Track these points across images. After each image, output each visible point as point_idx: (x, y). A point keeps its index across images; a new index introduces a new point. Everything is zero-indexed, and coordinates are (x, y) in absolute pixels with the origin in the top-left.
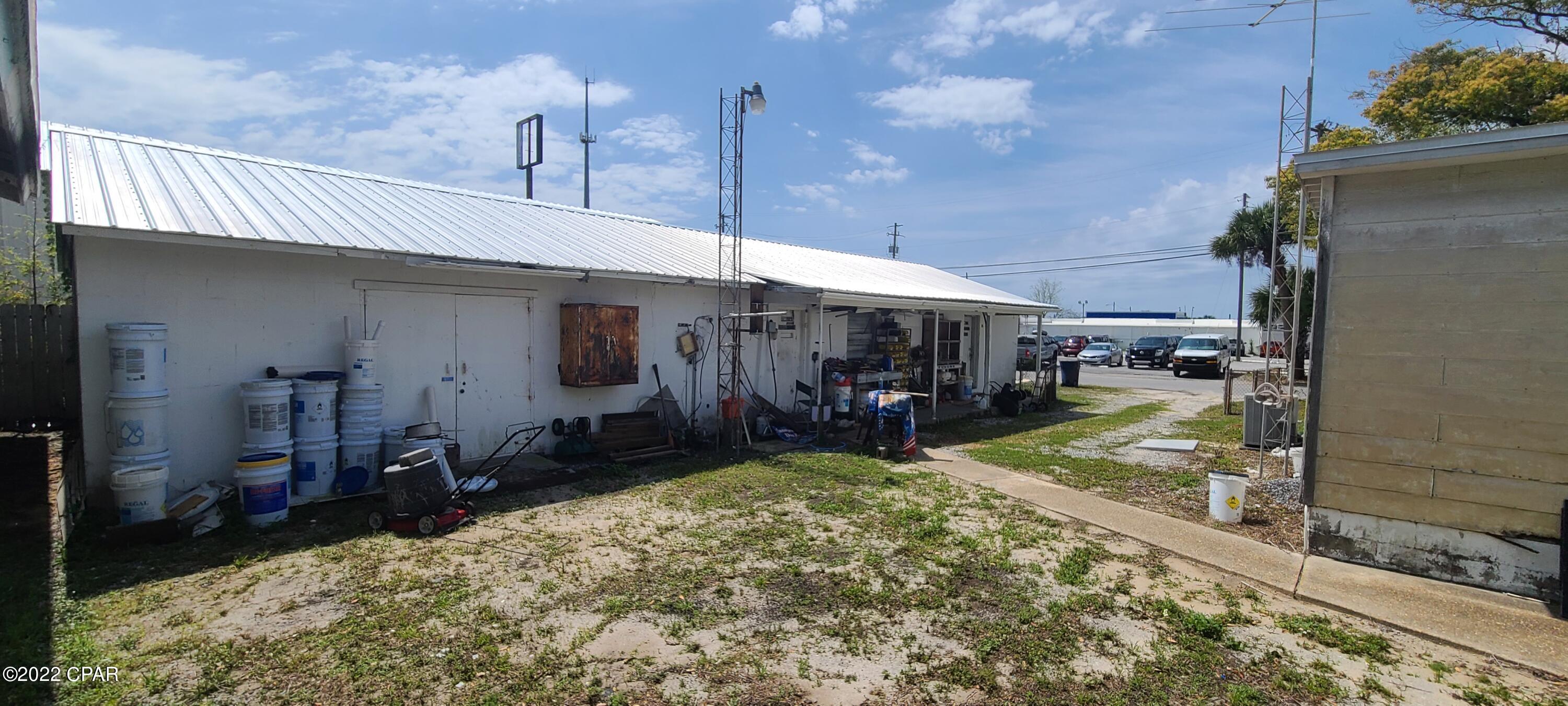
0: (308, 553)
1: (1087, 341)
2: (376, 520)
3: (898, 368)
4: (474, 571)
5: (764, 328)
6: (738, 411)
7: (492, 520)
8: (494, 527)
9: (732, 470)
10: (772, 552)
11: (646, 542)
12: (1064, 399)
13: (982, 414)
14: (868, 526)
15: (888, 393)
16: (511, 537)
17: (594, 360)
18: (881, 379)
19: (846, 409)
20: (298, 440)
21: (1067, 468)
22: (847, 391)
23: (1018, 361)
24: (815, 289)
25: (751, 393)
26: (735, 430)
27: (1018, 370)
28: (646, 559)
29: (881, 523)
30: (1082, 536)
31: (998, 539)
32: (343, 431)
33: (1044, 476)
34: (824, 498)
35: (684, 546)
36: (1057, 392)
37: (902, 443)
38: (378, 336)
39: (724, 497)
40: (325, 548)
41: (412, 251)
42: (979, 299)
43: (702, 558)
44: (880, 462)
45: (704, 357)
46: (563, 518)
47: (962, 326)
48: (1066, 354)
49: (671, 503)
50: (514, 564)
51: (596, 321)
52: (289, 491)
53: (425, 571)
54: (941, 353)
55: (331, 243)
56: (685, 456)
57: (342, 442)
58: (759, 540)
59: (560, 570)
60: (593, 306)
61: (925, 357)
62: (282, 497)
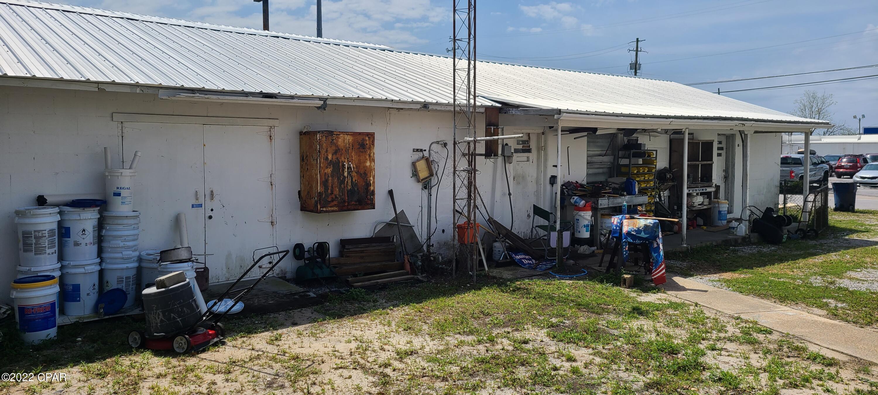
0: (76, 369)
1: (865, 161)
2: (135, 339)
3: (642, 192)
4: (225, 389)
5: (500, 152)
6: (474, 236)
7: (240, 341)
8: (242, 347)
9: (469, 296)
10: (514, 380)
11: (386, 365)
12: (838, 225)
13: (740, 241)
14: (615, 357)
15: (633, 218)
16: (258, 357)
17: (332, 187)
18: (625, 203)
19: (586, 235)
20: (65, 263)
21: (844, 302)
22: (587, 216)
23: (781, 184)
24: (553, 110)
25: (487, 218)
26: (472, 256)
27: (781, 192)
28: (387, 383)
29: (629, 355)
30: (865, 377)
31: (764, 377)
32: (104, 255)
33: (816, 310)
34: (567, 327)
35: (425, 371)
36: (829, 217)
37: (650, 271)
38: (134, 165)
39: (462, 323)
40: (90, 365)
41: (164, 84)
42: (735, 116)
43: (442, 384)
44: (626, 291)
45: (439, 182)
46: (306, 340)
47: (715, 146)
48: (839, 176)
49: (410, 328)
50: (262, 383)
51: (334, 148)
52: (57, 310)
53: (180, 388)
54: (691, 175)
55: (93, 79)
56: (421, 282)
57: (104, 266)
58: (500, 368)
59: (305, 391)
60: (331, 133)
61: (673, 180)
62: (51, 317)
